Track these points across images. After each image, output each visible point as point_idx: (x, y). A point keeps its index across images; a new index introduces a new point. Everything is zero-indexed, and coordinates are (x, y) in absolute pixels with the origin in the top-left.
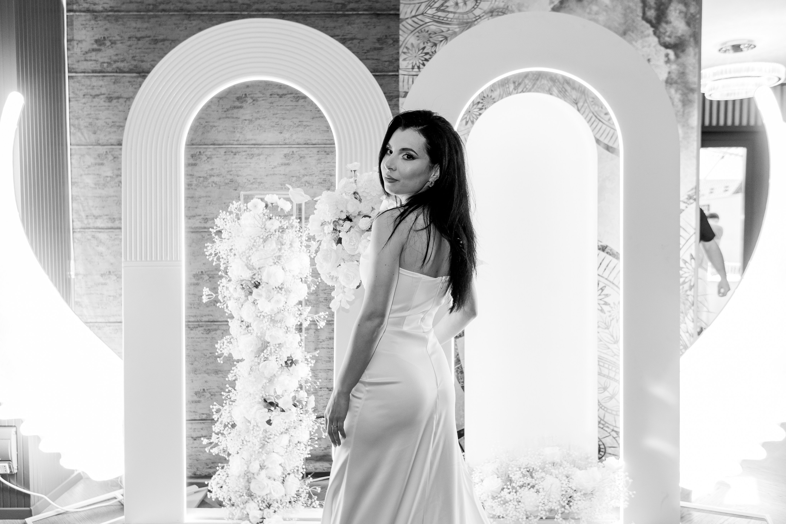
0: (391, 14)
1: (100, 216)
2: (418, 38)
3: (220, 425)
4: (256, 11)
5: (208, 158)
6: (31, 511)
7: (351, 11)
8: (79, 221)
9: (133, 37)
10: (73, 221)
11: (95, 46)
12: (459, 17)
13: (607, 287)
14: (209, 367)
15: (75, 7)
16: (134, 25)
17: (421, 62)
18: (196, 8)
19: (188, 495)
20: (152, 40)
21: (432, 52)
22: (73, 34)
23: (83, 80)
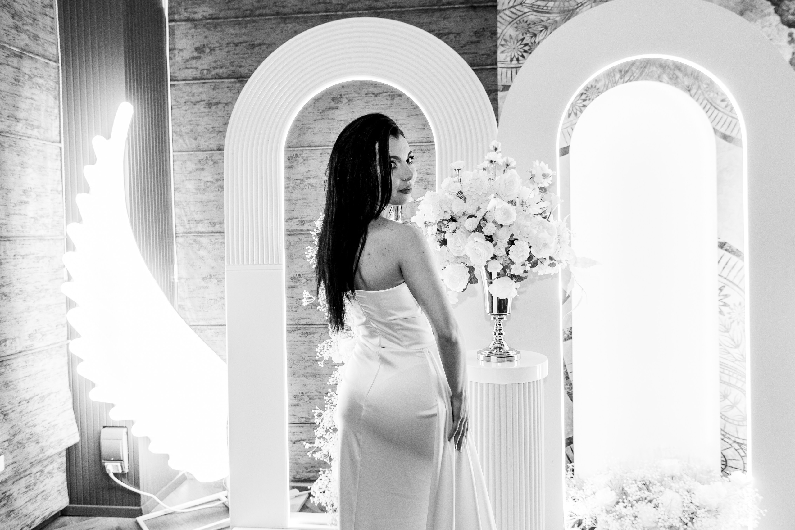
0: (488, 6)
1: (201, 221)
2: (516, 29)
3: (322, 430)
4: (350, 11)
5: (304, 160)
6: (141, 510)
7: (446, 5)
8: (181, 226)
9: (231, 44)
10: (176, 226)
11: (196, 54)
12: (559, 5)
13: (726, 287)
14: (307, 371)
15: (176, 17)
16: (232, 31)
17: (520, 54)
18: (291, 11)
19: (292, 498)
20: (250, 45)
21: (532, 43)
22: (174, 44)
23: (184, 88)
